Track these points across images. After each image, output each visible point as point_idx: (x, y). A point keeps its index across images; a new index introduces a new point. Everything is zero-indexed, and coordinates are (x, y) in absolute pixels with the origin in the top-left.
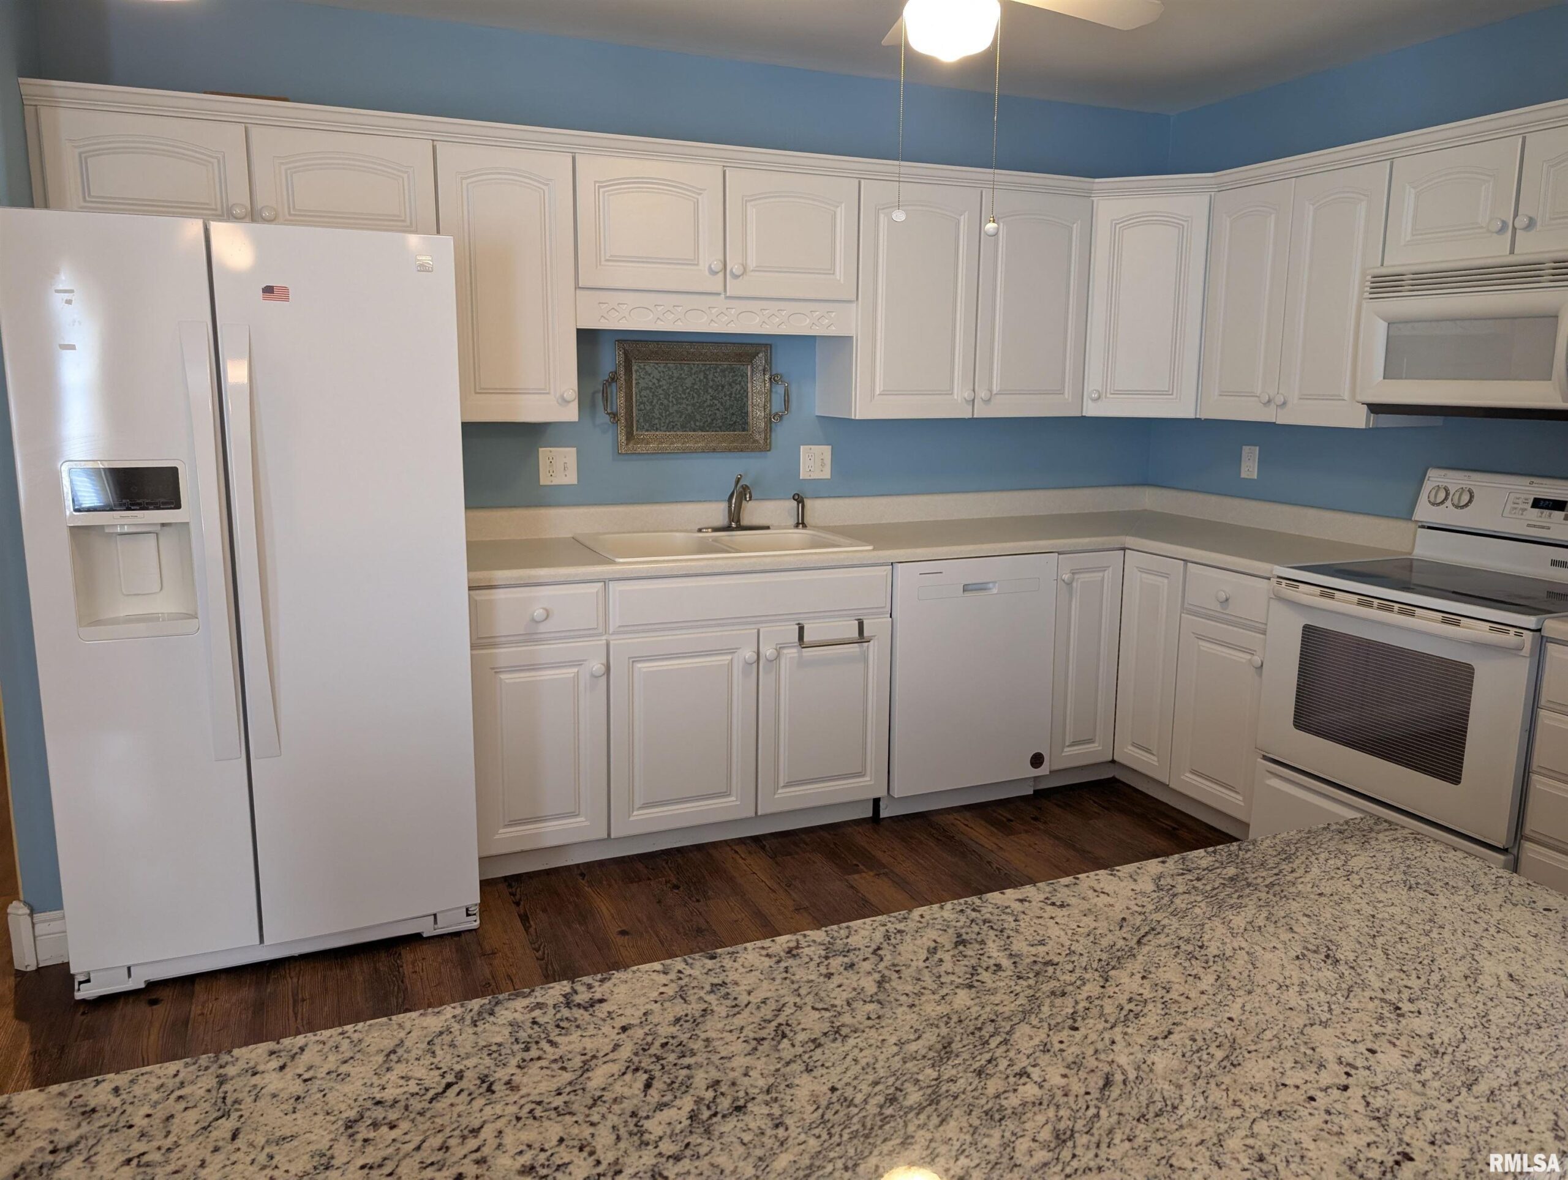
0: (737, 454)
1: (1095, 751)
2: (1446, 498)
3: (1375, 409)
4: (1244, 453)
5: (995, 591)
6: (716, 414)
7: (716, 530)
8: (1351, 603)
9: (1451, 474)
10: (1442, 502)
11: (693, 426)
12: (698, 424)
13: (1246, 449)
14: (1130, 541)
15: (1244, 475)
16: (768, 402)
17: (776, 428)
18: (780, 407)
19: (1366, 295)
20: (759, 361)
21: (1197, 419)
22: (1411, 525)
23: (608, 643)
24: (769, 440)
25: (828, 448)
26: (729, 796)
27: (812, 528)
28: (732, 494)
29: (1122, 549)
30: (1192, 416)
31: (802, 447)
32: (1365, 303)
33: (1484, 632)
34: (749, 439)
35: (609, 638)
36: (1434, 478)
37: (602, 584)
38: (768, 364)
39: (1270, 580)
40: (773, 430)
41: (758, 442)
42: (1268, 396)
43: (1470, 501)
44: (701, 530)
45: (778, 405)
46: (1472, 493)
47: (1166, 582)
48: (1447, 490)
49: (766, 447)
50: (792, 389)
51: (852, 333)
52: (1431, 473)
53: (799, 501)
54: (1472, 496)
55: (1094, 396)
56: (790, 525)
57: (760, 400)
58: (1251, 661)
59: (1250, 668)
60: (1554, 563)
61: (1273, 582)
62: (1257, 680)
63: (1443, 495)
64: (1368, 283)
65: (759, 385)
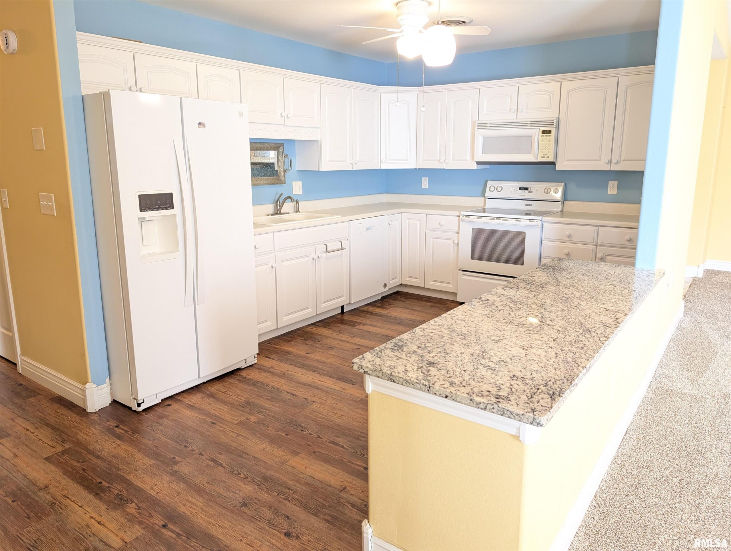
0: (276, 185)
1: (396, 282)
2: (495, 189)
3: (478, 163)
4: (423, 180)
5: (374, 229)
6: (267, 170)
7: (272, 215)
8: (488, 219)
9: (495, 182)
10: (494, 191)
13: (423, 178)
14: (403, 210)
15: (423, 187)
16: (284, 165)
17: (287, 175)
18: (289, 167)
19: (476, 129)
20: (281, 150)
21: (416, 169)
22: (483, 198)
23: (275, 255)
24: (285, 179)
25: (301, 182)
26: (309, 308)
27: (302, 212)
28: (278, 200)
29: (402, 213)
30: (415, 168)
31: (293, 182)
32: (476, 131)
33: (528, 222)
34: (279, 179)
35: (275, 254)
36: (490, 183)
37: (272, 234)
38: (284, 150)
39: (459, 216)
40: (286, 176)
41: (281, 180)
42: (442, 160)
43: (502, 190)
44: (268, 215)
45: (287, 166)
46: (502, 187)
47: (419, 222)
48: (494, 187)
49: (284, 182)
50: (292, 160)
51: (319, 140)
52: (489, 182)
53: (297, 203)
54: (502, 188)
55: (383, 161)
56: (294, 212)
57: (281, 164)
58: (453, 242)
59: (452, 244)
60: (527, 205)
61: (461, 216)
62: (456, 248)
63: (493, 188)
64: (476, 126)
65: (281, 159)
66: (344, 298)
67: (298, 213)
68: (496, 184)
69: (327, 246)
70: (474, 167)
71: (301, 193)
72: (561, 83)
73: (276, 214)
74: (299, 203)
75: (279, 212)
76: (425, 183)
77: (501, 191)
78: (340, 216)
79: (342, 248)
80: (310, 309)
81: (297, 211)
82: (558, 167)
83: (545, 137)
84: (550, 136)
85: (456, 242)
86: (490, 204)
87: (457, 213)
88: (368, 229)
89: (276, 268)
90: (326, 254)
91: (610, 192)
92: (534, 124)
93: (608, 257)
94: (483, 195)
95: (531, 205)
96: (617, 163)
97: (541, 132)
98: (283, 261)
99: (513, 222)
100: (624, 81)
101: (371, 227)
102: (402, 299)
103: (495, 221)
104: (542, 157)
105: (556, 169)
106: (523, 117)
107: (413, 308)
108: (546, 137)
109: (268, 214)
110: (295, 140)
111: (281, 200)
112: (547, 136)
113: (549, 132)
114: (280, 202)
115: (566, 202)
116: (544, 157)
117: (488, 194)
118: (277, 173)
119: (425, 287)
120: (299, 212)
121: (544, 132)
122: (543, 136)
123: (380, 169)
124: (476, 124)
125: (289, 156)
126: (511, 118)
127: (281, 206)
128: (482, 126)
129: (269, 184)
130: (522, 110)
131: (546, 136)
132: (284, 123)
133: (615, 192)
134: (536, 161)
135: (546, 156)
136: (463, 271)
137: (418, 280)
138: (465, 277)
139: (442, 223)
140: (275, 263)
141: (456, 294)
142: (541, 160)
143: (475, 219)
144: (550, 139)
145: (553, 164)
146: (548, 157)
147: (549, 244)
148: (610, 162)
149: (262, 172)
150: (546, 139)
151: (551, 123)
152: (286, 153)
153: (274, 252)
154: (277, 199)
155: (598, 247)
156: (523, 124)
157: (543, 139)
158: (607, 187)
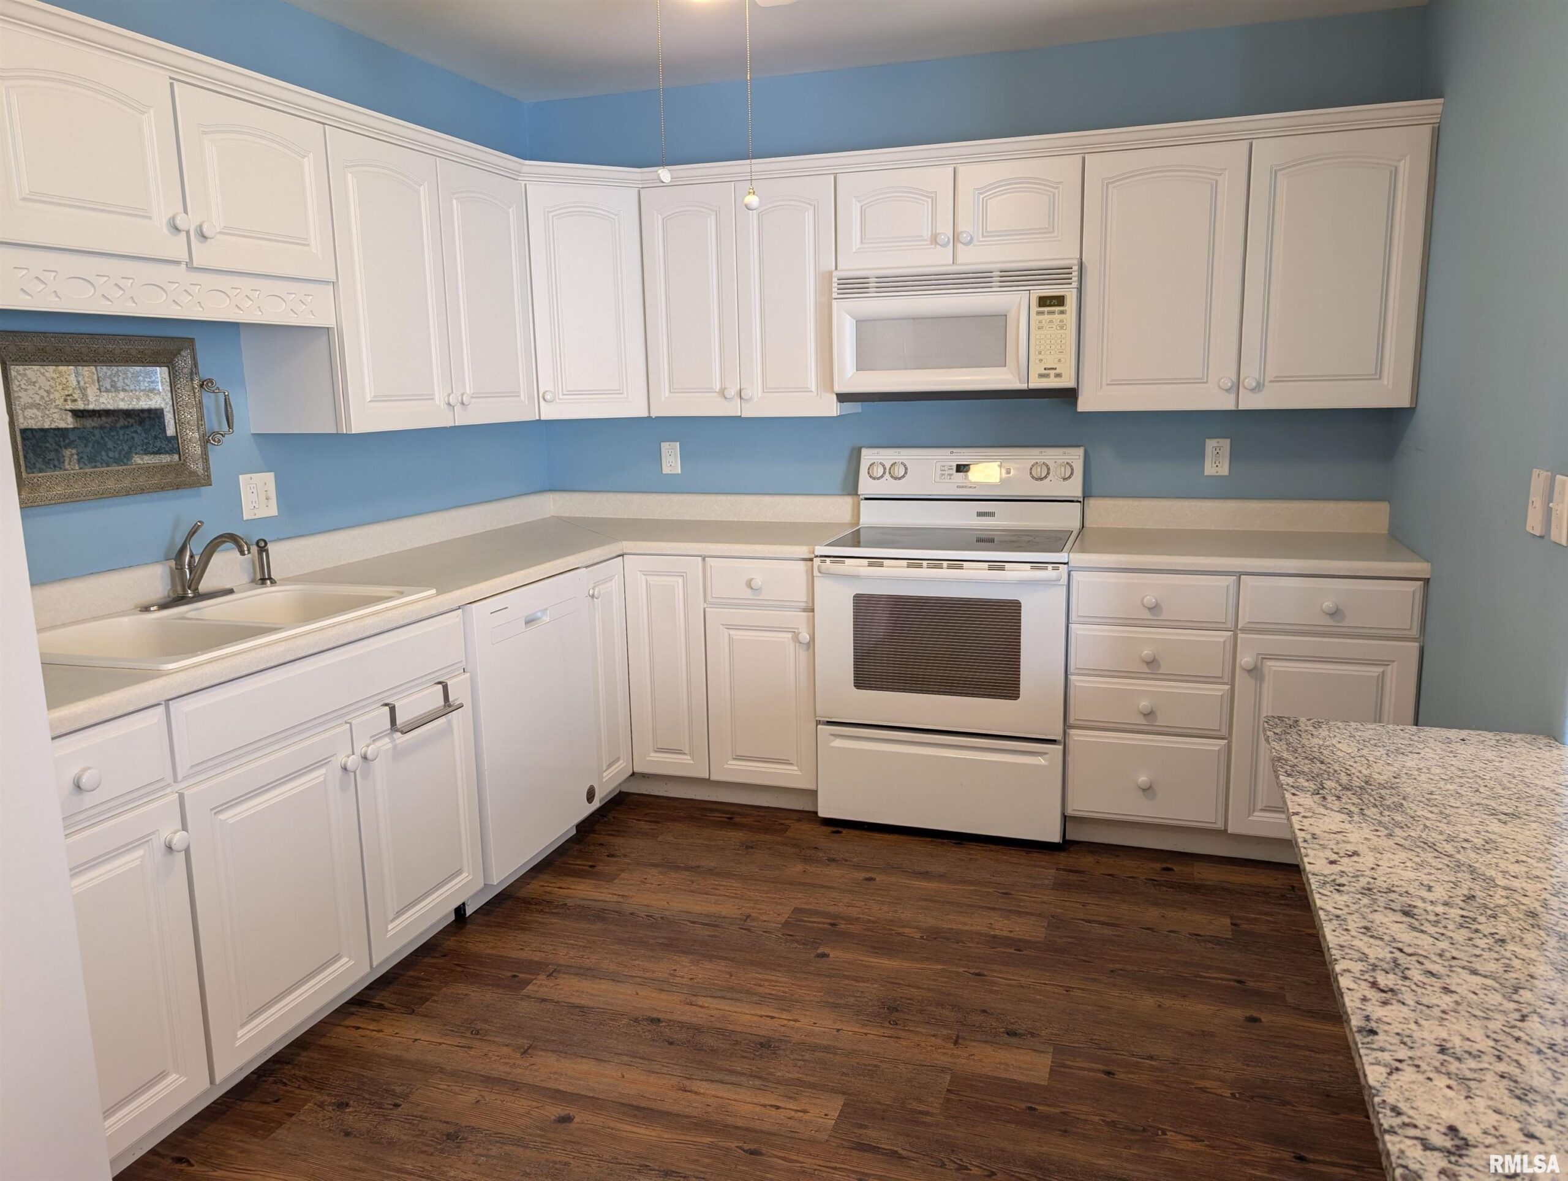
0: (171, 493)
2: (884, 473)
3: (842, 398)
4: (663, 450)
5: (546, 619)
6: (133, 438)
7: (163, 606)
8: (902, 567)
9: (882, 451)
10: (882, 476)
11: (105, 458)
12: (111, 454)
13: (665, 446)
14: (626, 546)
15: (666, 470)
16: (201, 418)
17: (216, 455)
18: (220, 423)
19: (835, 295)
20: (184, 362)
21: (649, 417)
22: (848, 500)
23: (181, 797)
24: (207, 469)
25: (270, 476)
26: (340, 958)
27: (288, 581)
28: (182, 551)
29: (622, 555)
30: (645, 414)
31: (240, 476)
32: (834, 302)
33: (1026, 573)
34: (181, 468)
35: (179, 787)
36: (868, 456)
37: (161, 710)
38: (195, 365)
39: (811, 560)
40: (210, 454)
41: (193, 473)
42: (732, 392)
43: (906, 473)
44: (146, 609)
45: (215, 421)
46: (905, 466)
47: (680, 580)
48: (883, 466)
49: (206, 480)
50: (233, 401)
51: (331, 323)
52: (864, 452)
53: (262, 548)
54: (906, 469)
55: (548, 397)
56: (253, 581)
57: (190, 416)
58: (796, 638)
59: (792, 645)
60: (980, 514)
61: (817, 561)
62: (803, 655)
63: (881, 471)
64: (835, 285)
65: (185, 396)
66: (465, 875)
67: (269, 589)
68: (888, 456)
69: (393, 710)
70: (831, 408)
71: (273, 511)
72: (1084, 159)
73: (179, 600)
74: (270, 547)
75: (190, 594)
76: (671, 460)
77: (903, 476)
78: (434, 591)
79: (448, 706)
80: (345, 960)
81: (264, 579)
82: (1084, 404)
83: (1046, 317)
84: (1062, 312)
85: (805, 637)
86: (872, 515)
87: (803, 551)
88: (529, 621)
89: (187, 851)
90: (393, 740)
91: (1210, 469)
92: (1013, 278)
93: (1269, 663)
94: (851, 487)
95: (992, 514)
96: (1258, 388)
97: (1034, 302)
98: (218, 810)
99: (981, 572)
100: (1267, 152)
101: (539, 614)
102: (645, 826)
103: (925, 572)
104: (1041, 376)
105: (1080, 409)
106: (971, 258)
107: (692, 864)
108: (1051, 316)
109: (145, 599)
110: (235, 325)
111: (197, 547)
112: (1053, 313)
113: (1060, 301)
114: (192, 556)
115: (1092, 503)
116: (1047, 376)
117: (866, 486)
118: (173, 445)
119: (712, 778)
120: (273, 582)
121: (1043, 301)
122: (1042, 313)
123: (539, 421)
124: (835, 279)
125: (219, 383)
126: (938, 260)
127: (199, 569)
128: (854, 286)
129: (142, 491)
130: (972, 239)
131: (1049, 313)
132: (186, 257)
133: (1224, 470)
134: (1024, 386)
135: (1052, 372)
136: (829, 723)
137: (686, 759)
138: (838, 743)
139: (758, 582)
140: (185, 828)
141: (813, 793)
142: (1036, 383)
143: (861, 568)
144: (1062, 321)
145: (1070, 395)
146: (1058, 375)
147: (1093, 633)
148: (1236, 387)
149: (110, 445)
150: (1051, 321)
151: (1060, 273)
152: (204, 373)
153: (175, 781)
154: (179, 545)
155: (1240, 636)
156: (978, 279)
157: (1040, 322)
158: (1202, 457)
